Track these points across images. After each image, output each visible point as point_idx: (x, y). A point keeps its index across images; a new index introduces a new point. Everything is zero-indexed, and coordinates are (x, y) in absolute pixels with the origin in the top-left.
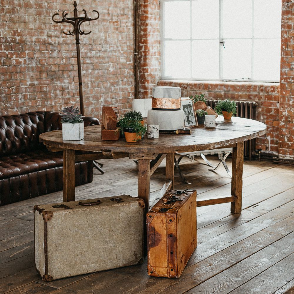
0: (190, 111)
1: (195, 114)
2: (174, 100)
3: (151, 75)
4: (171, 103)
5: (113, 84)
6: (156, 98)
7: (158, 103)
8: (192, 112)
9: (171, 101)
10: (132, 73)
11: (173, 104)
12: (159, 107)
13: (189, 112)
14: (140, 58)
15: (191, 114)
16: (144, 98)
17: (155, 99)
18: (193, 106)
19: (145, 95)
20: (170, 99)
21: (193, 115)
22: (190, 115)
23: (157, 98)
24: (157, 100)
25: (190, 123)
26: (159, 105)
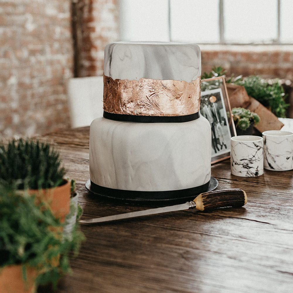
0: (219, 113)
1: (229, 120)
2: (180, 85)
3: (101, 37)
4: (170, 95)
5: (33, 53)
6: (118, 80)
7: (125, 96)
8: (222, 115)
9: (172, 88)
10: (68, 34)
11: (177, 98)
12: (129, 112)
13: (214, 115)
14: (82, 9)
15: (220, 122)
16: (89, 76)
17: (116, 83)
18: (225, 97)
19: (91, 71)
20: (168, 83)
21: (225, 124)
22: (218, 125)
23: (122, 78)
24: (122, 87)
25: (219, 146)
26: (128, 105)
